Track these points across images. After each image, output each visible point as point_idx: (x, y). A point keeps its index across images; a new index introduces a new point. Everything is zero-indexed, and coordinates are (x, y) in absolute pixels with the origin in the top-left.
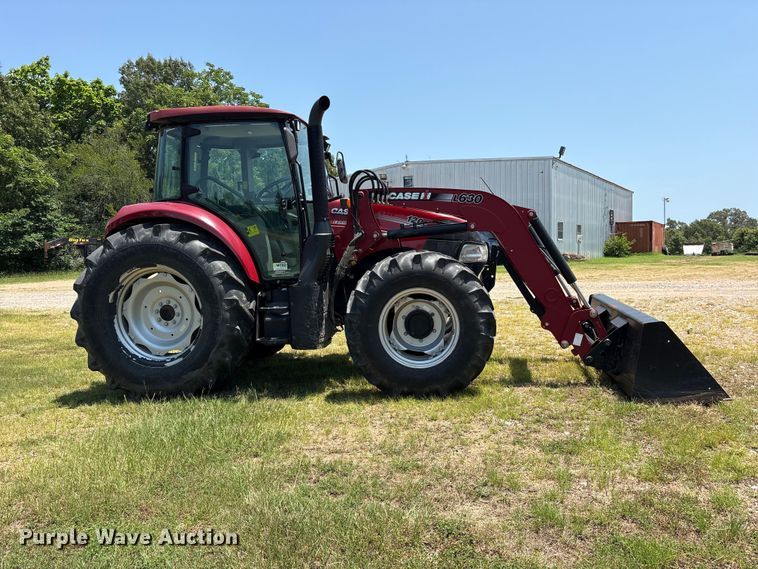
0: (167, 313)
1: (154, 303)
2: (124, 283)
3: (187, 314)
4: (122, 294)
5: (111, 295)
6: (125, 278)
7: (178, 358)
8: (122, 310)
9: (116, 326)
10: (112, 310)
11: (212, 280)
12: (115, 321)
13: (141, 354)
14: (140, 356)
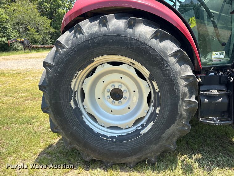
0: (117, 95)
1: (103, 93)
2: (76, 89)
3: (133, 87)
4: (78, 97)
5: (72, 103)
6: (75, 84)
7: (148, 122)
8: (85, 109)
9: (87, 123)
10: (78, 113)
11: (149, 44)
12: (85, 119)
13: (116, 133)
14: (117, 135)
